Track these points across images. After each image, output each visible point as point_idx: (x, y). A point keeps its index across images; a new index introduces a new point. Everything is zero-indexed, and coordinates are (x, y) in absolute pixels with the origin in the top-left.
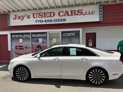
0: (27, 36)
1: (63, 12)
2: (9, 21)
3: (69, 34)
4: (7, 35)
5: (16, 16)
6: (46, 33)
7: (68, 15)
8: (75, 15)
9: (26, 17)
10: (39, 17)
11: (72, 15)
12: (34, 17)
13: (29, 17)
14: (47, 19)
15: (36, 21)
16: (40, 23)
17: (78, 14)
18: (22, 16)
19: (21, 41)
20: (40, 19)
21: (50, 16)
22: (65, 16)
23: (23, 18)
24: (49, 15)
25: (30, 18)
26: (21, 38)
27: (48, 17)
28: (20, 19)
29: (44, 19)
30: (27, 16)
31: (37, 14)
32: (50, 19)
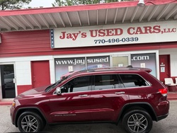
0: (80, 61)
1: (134, 29)
2: (53, 40)
3: (142, 58)
4: (48, 61)
5: (64, 33)
6: (109, 56)
7: (141, 33)
8: (151, 32)
9: (80, 35)
10: (99, 35)
11: (146, 32)
12: (92, 36)
13: (84, 35)
14: (111, 38)
15: (96, 41)
16: (101, 44)
17: (154, 32)
18: (74, 34)
19: (71, 69)
20: (101, 38)
21: (116, 34)
22: (136, 33)
23: (76, 37)
24: (114, 32)
25: (86, 36)
26: (71, 65)
27: (113, 35)
28: (71, 37)
29: (107, 38)
30: (82, 34)
31: (96, 31)
32: (115, 37)
